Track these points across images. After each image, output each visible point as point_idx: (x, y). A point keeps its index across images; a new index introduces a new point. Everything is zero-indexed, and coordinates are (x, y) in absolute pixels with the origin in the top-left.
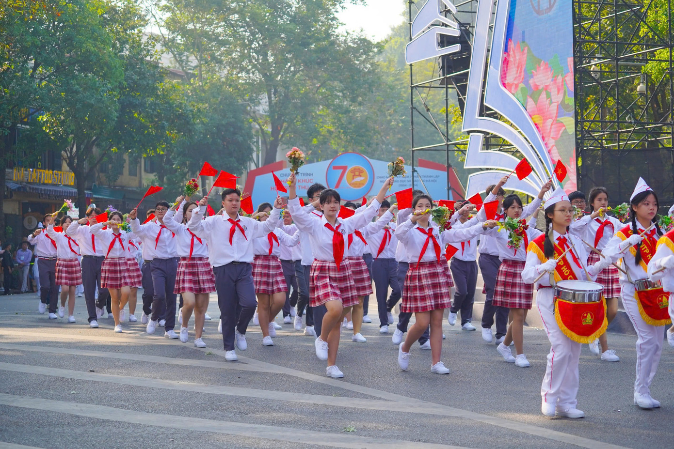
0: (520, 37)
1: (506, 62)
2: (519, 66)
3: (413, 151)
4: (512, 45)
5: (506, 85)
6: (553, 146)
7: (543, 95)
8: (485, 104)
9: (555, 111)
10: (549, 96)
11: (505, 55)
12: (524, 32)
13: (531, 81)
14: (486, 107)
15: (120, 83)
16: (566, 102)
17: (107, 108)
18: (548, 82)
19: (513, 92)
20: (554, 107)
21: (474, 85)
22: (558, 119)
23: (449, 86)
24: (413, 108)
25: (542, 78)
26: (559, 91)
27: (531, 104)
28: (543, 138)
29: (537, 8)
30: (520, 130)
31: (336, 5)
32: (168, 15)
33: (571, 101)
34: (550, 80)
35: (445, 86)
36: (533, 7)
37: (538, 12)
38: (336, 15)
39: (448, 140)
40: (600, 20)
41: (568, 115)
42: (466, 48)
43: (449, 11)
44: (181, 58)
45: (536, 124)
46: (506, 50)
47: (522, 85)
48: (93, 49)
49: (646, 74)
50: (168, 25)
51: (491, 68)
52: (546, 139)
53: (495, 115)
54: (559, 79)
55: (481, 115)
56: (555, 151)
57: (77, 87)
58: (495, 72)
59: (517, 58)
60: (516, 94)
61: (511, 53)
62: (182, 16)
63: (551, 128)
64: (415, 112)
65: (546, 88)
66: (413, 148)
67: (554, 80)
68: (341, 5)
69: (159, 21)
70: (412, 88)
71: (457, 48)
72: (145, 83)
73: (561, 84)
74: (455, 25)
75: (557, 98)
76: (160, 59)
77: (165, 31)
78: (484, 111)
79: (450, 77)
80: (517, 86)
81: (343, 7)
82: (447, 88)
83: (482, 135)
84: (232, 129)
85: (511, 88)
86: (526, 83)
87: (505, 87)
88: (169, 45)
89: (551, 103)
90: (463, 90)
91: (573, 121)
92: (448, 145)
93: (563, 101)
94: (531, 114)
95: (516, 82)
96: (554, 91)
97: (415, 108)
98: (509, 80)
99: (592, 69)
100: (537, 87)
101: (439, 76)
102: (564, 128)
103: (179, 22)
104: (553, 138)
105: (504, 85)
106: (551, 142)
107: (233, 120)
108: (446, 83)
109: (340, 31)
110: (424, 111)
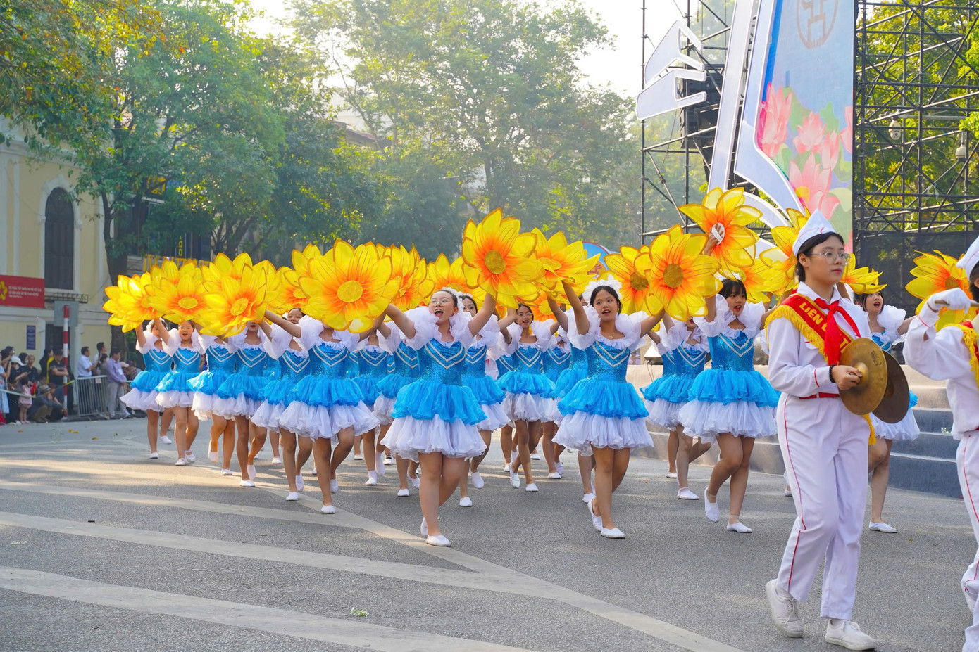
0: (784, 80)
1: (763, 114)
2: (781, 120)
3: (644, 236)
4: (772, 91)
5: (763, 147)
7: (812, 159)
8: (735, 172)
9: (827, 180)
10: (818, 161)
11: (763, 106)
12: (788, 73)
13: (796, 141)
14: (737, 176)
15: (280, 146)
16: (842, 168)
17: (259, 178)
18: (819, 140)
19: (771, 155)
20: (825, 175)
21: (722, 147)
22: (830, 191)
23: (690, 150)
24: (644, 179)
25: (810, 136)
26: (832, 152)
27: (794, 171)
29: (806, 39)
30: (780, 207)
31: (576, 50)
32: (358, 61)
33: (848, 166)
34: (821, 138)
35: (685, 150)
36: (801, 36)
37: (808, 45)
38: (576, 63)
39: (687, 221)
40: (906, 58)
41: (845, 186)
42: (714, 97)
43: (693, 47)
44: (370, 117)
45: (800, 199)
46: (764, 98)
47: (783, 146)
48: (242, 100)
49: (966, 130)
50: (354, 75)
51: (744, 123)
54: (833, 136)
55: (730, 187)
57: (220, 149)
58: (749, 129)
59: (779, 108)
60: (775, 159)
61: (771, 102)
62: (373, 62)
63: (820, 204)
64: (647, 184)
65: (815, 149)
66: (643, 231)
67: (827, 138)
68: (583, 50)
69: (342, 67)
70: (644, 152)
71: (700, 97)
72: (314, 147)
73: (834, 144)
74: (699, 65)
75: (829, 162)
76: (336, 116)
77: (351, 82)
79: (691, 137)
80: (777, 147)
81: (585, 53)
82: (688, 152)
84: (433, 211)
85: (769, 150)
86: (789, 142)
87: (761, 148)
88: (354, 99)
89: (822, 169)
90: (708, 154)
91: (850, 193)
92: (687, 228)
93: (837, 168)
94: (795, 185)
95: (776, 142)
96: (825, 153)
97: (647, 180)
98: (766, 139)
99: (891, 126)
100: (803, 148)
101: (680, 134)
103: (370, 72)
105: (760, 146)
107: (435, 198)
108: (688, 144)
109: (580, 86)
110: (657, 181)
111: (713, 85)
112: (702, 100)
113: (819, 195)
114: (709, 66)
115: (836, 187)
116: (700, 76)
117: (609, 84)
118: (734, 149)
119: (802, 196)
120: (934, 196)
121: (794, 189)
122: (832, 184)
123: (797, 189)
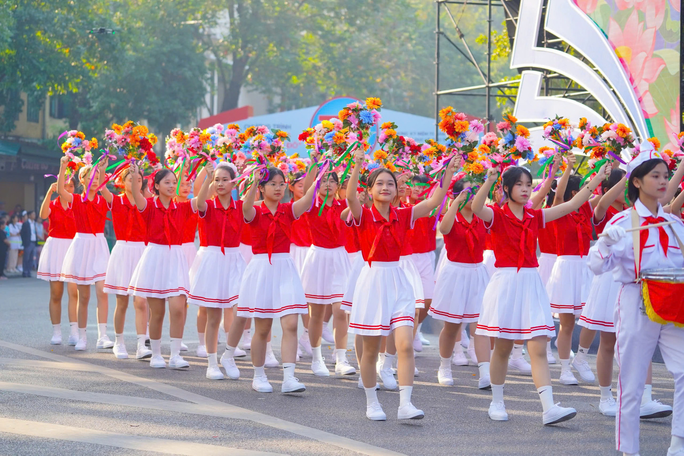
3: (438, 96)
5: (579, 2)
6: (646, 92)
7: (634, 17)
8: (546, 28)
9: (652, 41)
10: (642, 18)
14: (548, 33)
16: (668, 28)
19: (588, 12)
20: (649, 35)
22: (656, 52)
23: (494, 3)
24: (439, 33)
26: (657, 10)
27: (614, 30)
28: (631, 80)
30: (597, 68)
33: (675, 25)
35: (488, 2)
39: (490, 81)
41: (671, 47)
45: (621, 60)
47: (602, 2)
52: (636, 83)
53: (559, 46)
55: (540, 44)
56: (648, 99)
60: (592, 16)
63: (643, 68)
64: (443, 40)
65: (638, 6)
66: (438, 90)
70: (439, 4)
73: (660, 2)
75: (654, 21)
78: (544, 39)
80: (595, 3)
82: (491, 5)
83: (539, 74)
84: (177, 60)
85: (585, 6)
87: (577, 4)
89: (646, 28)
90: (514, 8)
91: (678, 54)
92: (489, 88)
93: (663, 27)
94: (615, 44)
96: (650, 11)
97: (442, 33)
100: (624, 5)
102: (662, 66)
104: (646, 80)
105: (576, 1)
106: (643, 86)
107: (179, 47)
110: (455, 37)
113: (643, 55)
115: (661, 47)
119: (623, 55)
121: (614, 48)
122: (658, 43)
123: (618, 49)
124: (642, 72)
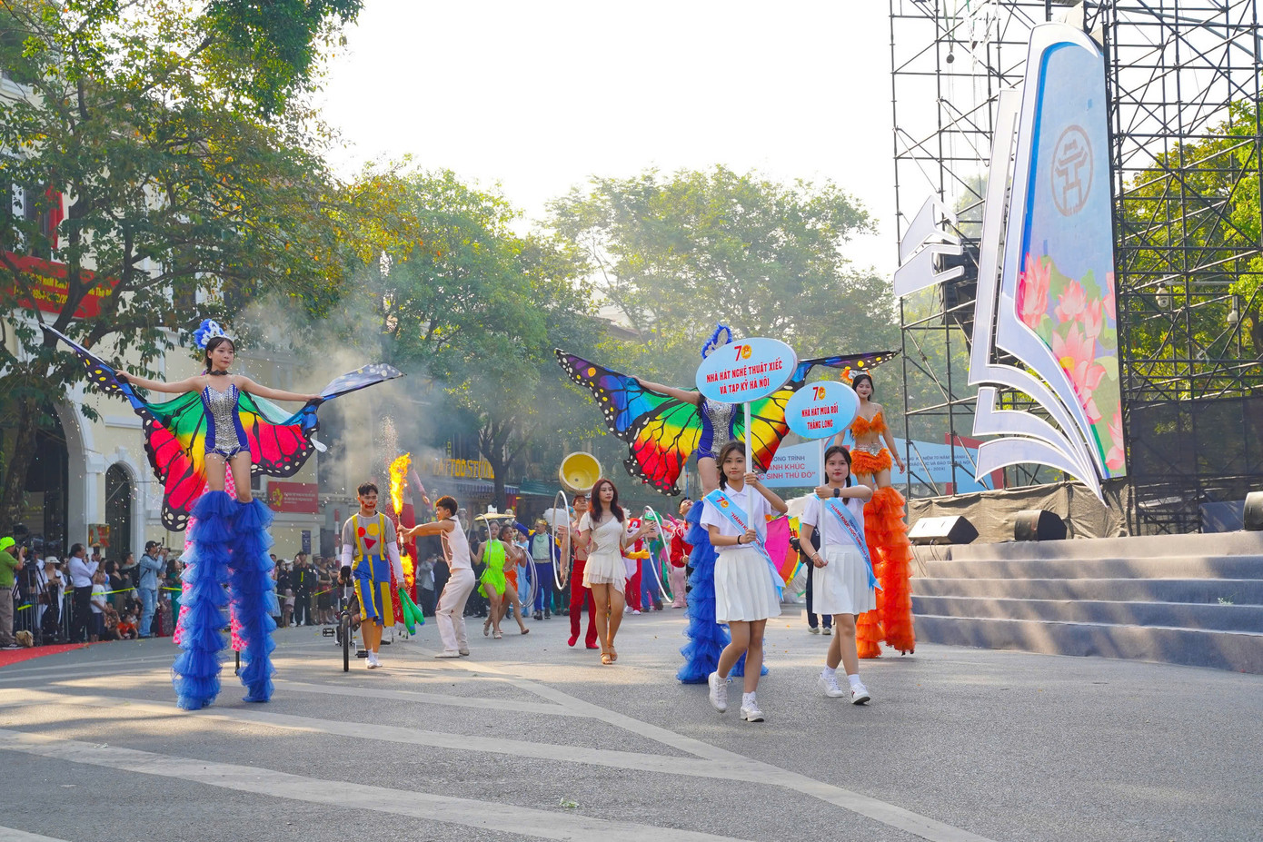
0: (1042, 249)
1: (1022, 285)
2: (1042, 288)
3: (907, 416)
4: (1030, 261)
5: (1024, 318)
6: (1090, 399)
7: (1075, 328)
8: (996, 345)
9: (1091, 350)
10: (1082, 330)
11: (1022, 277)
12: (1045, 242)
13: (1057, 310)
14: (999, 350)
15: (542, 342)
16: (1106, 336)
17: (521, 375)
18: (1081, 309)
19: (1033, 327)
20: (1089, 343)
21: (982, 321)
22: (1095, 360)
23: (950, 326)
24: (905, 357)
25: (1071, 305)
26: (1095, 320)
27: (1058, 342)
28: (1076, 389)
29: (1063, 208)
30: (1045, 379)
31: (837, 236)
32: (620, 257)
33: (1112, 333)
34: (1083, 305)
35: (945, 326)
36: (1058, 206)
37: (1064, 213)
38: (838, 250)
39: (951, 396)
40: (1170, 225)
41: (1110, 354)
42: (972, 271)
43: (948, 222)
44: (634, 312)
45: (1065, 370)
46: (1023, 269)
47: (1045, 317)
48: (503, 299)
49: (1236, 295)
50: (615, 272)
51: (1003, 295)
52: (1080, 389)
53: (1012, 361)
54: (1096, 304)
55: (993, 361)
56: (1092, 406)
57: (482, 349)
58: (1008, 301)
59: (1038, 278)
60: (1037, 331)
61: (1029, 272)
62: (634, 258)
63: (1086, 374)
64: (908, 362)
65: (1078, 317)
66: (906, 411)
67: (1089, 306)
68: (845, 236)
69: (603, 264)
70: (903, 330)
71: (958, 271)
72: (576, 343)
73: (1097, 309)
74: (955, 239)
75: (1093, 331)
76: (597, 311)
77: (613, 278)
78: (997, 356)
79: (951, 313)
80: (1038, 317)
81: (847, 239)
82: (948, 329)
83: (994, 389)
85: (1030, 321)
86: (1050, 311)
87: (1022, 320)
88: (615, 295)
89: (1086, 338)
90: (969, 330)
91: (1116, 361)
92: (951, 406)
93: (1101, 335)
94: (1059, 356)
95: (1037, 312)
96: (1088, 321)
97: (908, 358)
98: (1027, 310)
99: (1158, 293)
100: (1065, 317)
101: (938, 309)
102: (1103, 373)
103: (631, 267)
104: (1089, 387)
105: (1021, 317)
106: (1087, 394)
108: (948, 320)
109: (844, 271)
110: (918, 359)
111: (970, 258)
112: (959, 275)
113: (1084, 365)
114: (965, 240)
115: (1101, 355)
116: (957, 250)
117: (872, 269)
118: (995, 321)
119: (1066, 366)
120: (1205, 361)
121: (1058, 359)
122: (1097, 352)
123: (1062, 360)
124: (1085, 380)
